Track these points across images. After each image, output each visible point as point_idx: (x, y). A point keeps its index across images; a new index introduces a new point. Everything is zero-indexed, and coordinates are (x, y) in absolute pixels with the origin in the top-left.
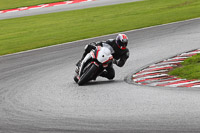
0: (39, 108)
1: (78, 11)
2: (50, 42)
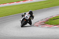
0: (6, 34)
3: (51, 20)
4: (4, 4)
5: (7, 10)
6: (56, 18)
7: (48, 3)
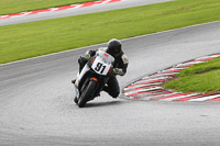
0: (21, 126)
1: (65, 18)
3: (187, 73)
4: (10, 15)
5: (23, 37)
6: (206, 66)
7: (174, 12)
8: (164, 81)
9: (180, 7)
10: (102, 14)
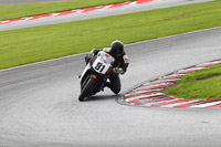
2: (34, 58)
3: (188, 79)
8: (165, 87)
9: (181, 13)
10: (103, 19)
